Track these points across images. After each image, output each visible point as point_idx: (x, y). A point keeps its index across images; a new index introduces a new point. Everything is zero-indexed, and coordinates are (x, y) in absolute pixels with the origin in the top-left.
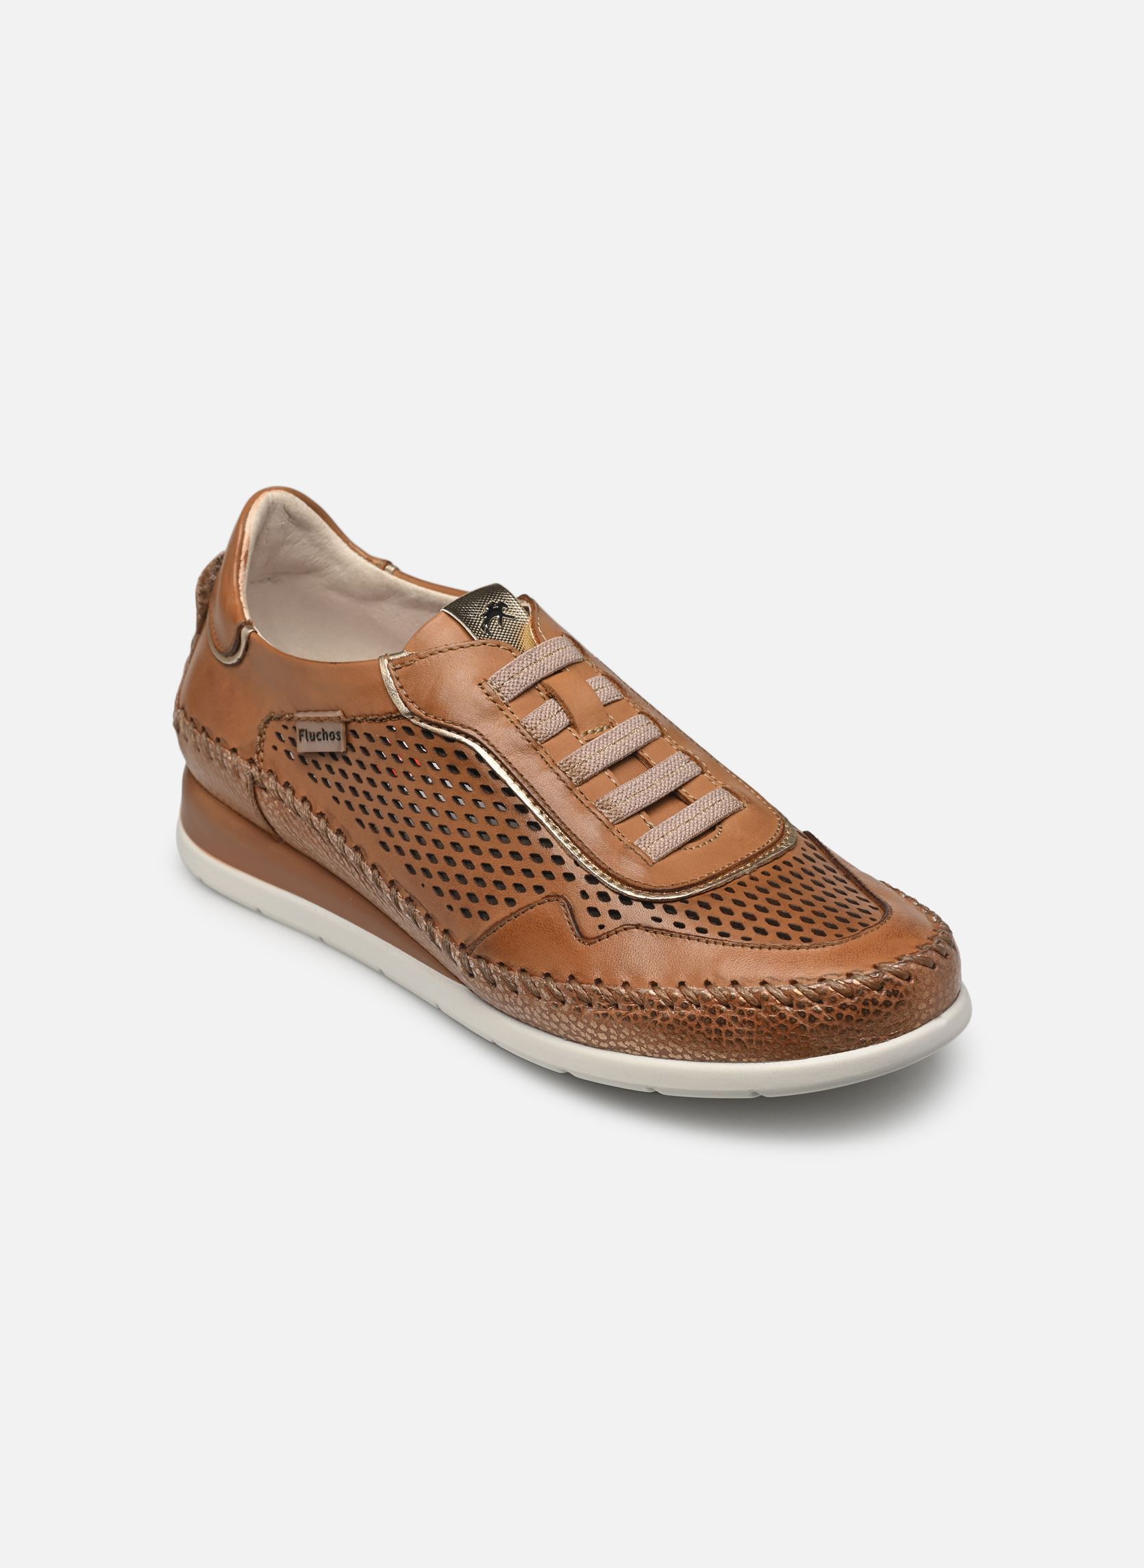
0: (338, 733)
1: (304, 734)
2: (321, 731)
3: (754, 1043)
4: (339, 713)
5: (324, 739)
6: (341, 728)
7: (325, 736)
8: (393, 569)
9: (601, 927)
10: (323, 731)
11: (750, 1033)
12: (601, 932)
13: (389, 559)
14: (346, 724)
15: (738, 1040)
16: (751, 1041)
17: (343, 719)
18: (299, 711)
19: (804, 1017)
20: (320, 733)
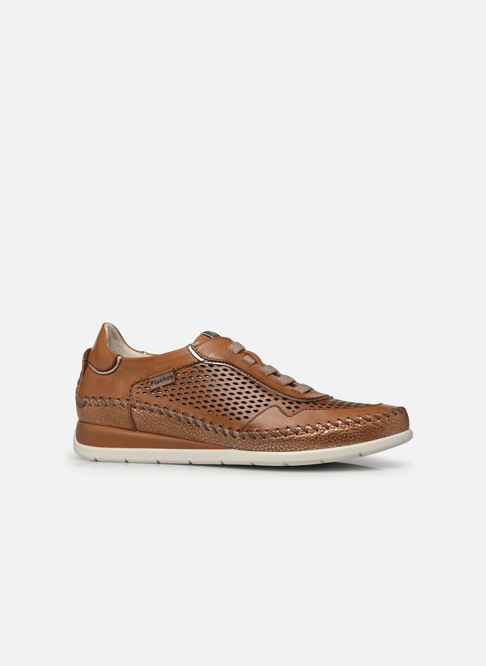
0: (171, 376)
1: (154, 382)
2: (163, 378)
3: (359, 436)
4: (171, 369)
5: (164, 381)
6: (173, 374)
7: (165, 379)
8: (146, 353)
9: (293, 411)
10: (164, 378)
11: (357, 433)
12: (294, 413)
13: (143, 351)
14: (174, 372)
15: (353, 436)
16: (358, 435)
17: (173, 370)
18: (149, 376)
19: (375, 424)
20: (162, 379)
